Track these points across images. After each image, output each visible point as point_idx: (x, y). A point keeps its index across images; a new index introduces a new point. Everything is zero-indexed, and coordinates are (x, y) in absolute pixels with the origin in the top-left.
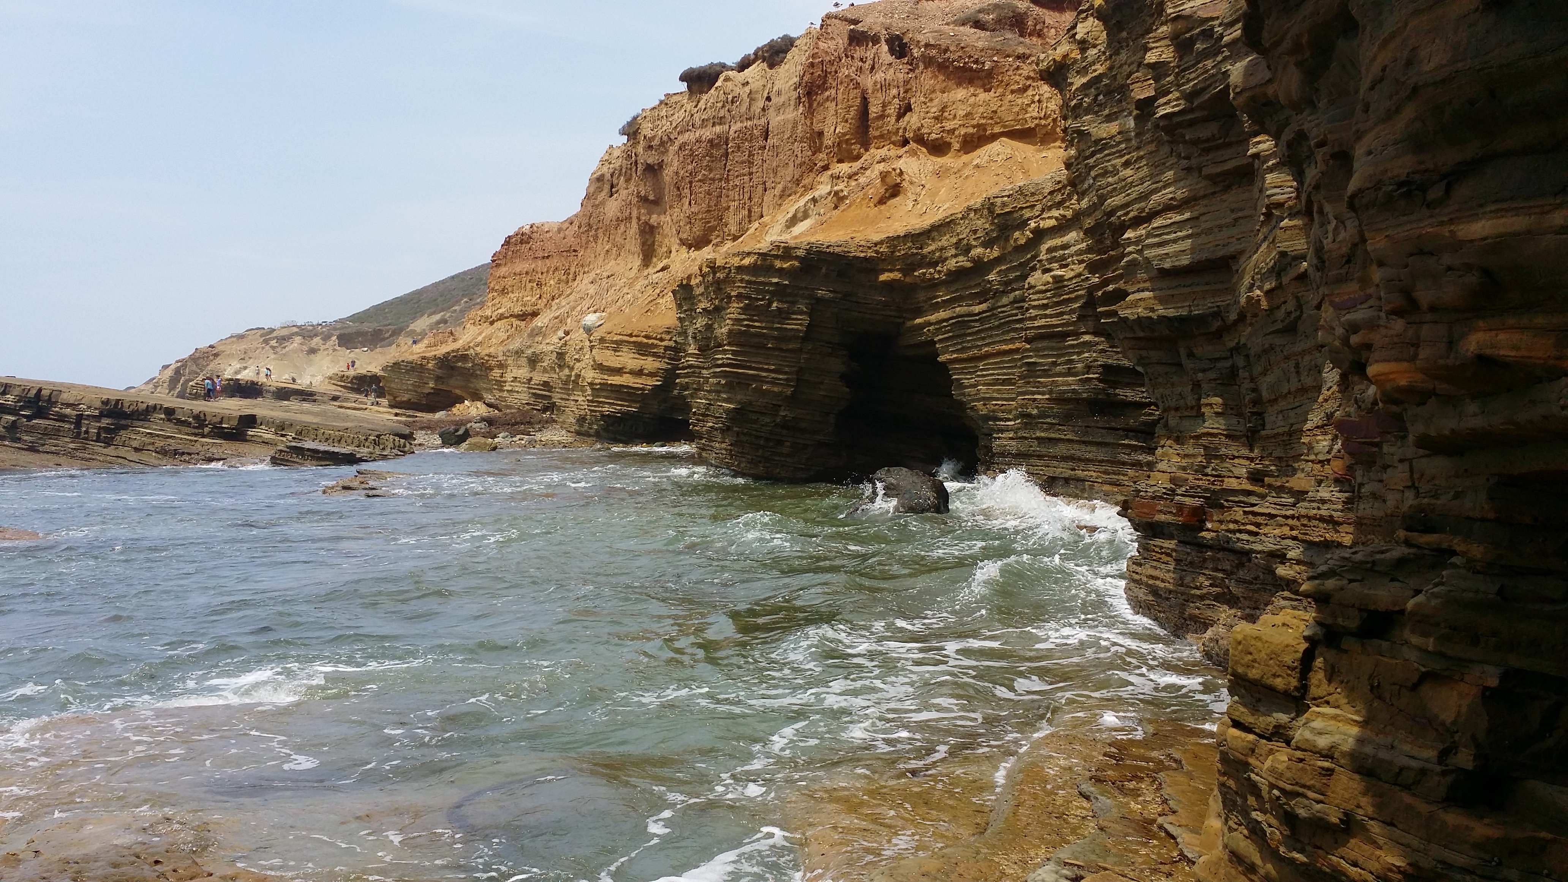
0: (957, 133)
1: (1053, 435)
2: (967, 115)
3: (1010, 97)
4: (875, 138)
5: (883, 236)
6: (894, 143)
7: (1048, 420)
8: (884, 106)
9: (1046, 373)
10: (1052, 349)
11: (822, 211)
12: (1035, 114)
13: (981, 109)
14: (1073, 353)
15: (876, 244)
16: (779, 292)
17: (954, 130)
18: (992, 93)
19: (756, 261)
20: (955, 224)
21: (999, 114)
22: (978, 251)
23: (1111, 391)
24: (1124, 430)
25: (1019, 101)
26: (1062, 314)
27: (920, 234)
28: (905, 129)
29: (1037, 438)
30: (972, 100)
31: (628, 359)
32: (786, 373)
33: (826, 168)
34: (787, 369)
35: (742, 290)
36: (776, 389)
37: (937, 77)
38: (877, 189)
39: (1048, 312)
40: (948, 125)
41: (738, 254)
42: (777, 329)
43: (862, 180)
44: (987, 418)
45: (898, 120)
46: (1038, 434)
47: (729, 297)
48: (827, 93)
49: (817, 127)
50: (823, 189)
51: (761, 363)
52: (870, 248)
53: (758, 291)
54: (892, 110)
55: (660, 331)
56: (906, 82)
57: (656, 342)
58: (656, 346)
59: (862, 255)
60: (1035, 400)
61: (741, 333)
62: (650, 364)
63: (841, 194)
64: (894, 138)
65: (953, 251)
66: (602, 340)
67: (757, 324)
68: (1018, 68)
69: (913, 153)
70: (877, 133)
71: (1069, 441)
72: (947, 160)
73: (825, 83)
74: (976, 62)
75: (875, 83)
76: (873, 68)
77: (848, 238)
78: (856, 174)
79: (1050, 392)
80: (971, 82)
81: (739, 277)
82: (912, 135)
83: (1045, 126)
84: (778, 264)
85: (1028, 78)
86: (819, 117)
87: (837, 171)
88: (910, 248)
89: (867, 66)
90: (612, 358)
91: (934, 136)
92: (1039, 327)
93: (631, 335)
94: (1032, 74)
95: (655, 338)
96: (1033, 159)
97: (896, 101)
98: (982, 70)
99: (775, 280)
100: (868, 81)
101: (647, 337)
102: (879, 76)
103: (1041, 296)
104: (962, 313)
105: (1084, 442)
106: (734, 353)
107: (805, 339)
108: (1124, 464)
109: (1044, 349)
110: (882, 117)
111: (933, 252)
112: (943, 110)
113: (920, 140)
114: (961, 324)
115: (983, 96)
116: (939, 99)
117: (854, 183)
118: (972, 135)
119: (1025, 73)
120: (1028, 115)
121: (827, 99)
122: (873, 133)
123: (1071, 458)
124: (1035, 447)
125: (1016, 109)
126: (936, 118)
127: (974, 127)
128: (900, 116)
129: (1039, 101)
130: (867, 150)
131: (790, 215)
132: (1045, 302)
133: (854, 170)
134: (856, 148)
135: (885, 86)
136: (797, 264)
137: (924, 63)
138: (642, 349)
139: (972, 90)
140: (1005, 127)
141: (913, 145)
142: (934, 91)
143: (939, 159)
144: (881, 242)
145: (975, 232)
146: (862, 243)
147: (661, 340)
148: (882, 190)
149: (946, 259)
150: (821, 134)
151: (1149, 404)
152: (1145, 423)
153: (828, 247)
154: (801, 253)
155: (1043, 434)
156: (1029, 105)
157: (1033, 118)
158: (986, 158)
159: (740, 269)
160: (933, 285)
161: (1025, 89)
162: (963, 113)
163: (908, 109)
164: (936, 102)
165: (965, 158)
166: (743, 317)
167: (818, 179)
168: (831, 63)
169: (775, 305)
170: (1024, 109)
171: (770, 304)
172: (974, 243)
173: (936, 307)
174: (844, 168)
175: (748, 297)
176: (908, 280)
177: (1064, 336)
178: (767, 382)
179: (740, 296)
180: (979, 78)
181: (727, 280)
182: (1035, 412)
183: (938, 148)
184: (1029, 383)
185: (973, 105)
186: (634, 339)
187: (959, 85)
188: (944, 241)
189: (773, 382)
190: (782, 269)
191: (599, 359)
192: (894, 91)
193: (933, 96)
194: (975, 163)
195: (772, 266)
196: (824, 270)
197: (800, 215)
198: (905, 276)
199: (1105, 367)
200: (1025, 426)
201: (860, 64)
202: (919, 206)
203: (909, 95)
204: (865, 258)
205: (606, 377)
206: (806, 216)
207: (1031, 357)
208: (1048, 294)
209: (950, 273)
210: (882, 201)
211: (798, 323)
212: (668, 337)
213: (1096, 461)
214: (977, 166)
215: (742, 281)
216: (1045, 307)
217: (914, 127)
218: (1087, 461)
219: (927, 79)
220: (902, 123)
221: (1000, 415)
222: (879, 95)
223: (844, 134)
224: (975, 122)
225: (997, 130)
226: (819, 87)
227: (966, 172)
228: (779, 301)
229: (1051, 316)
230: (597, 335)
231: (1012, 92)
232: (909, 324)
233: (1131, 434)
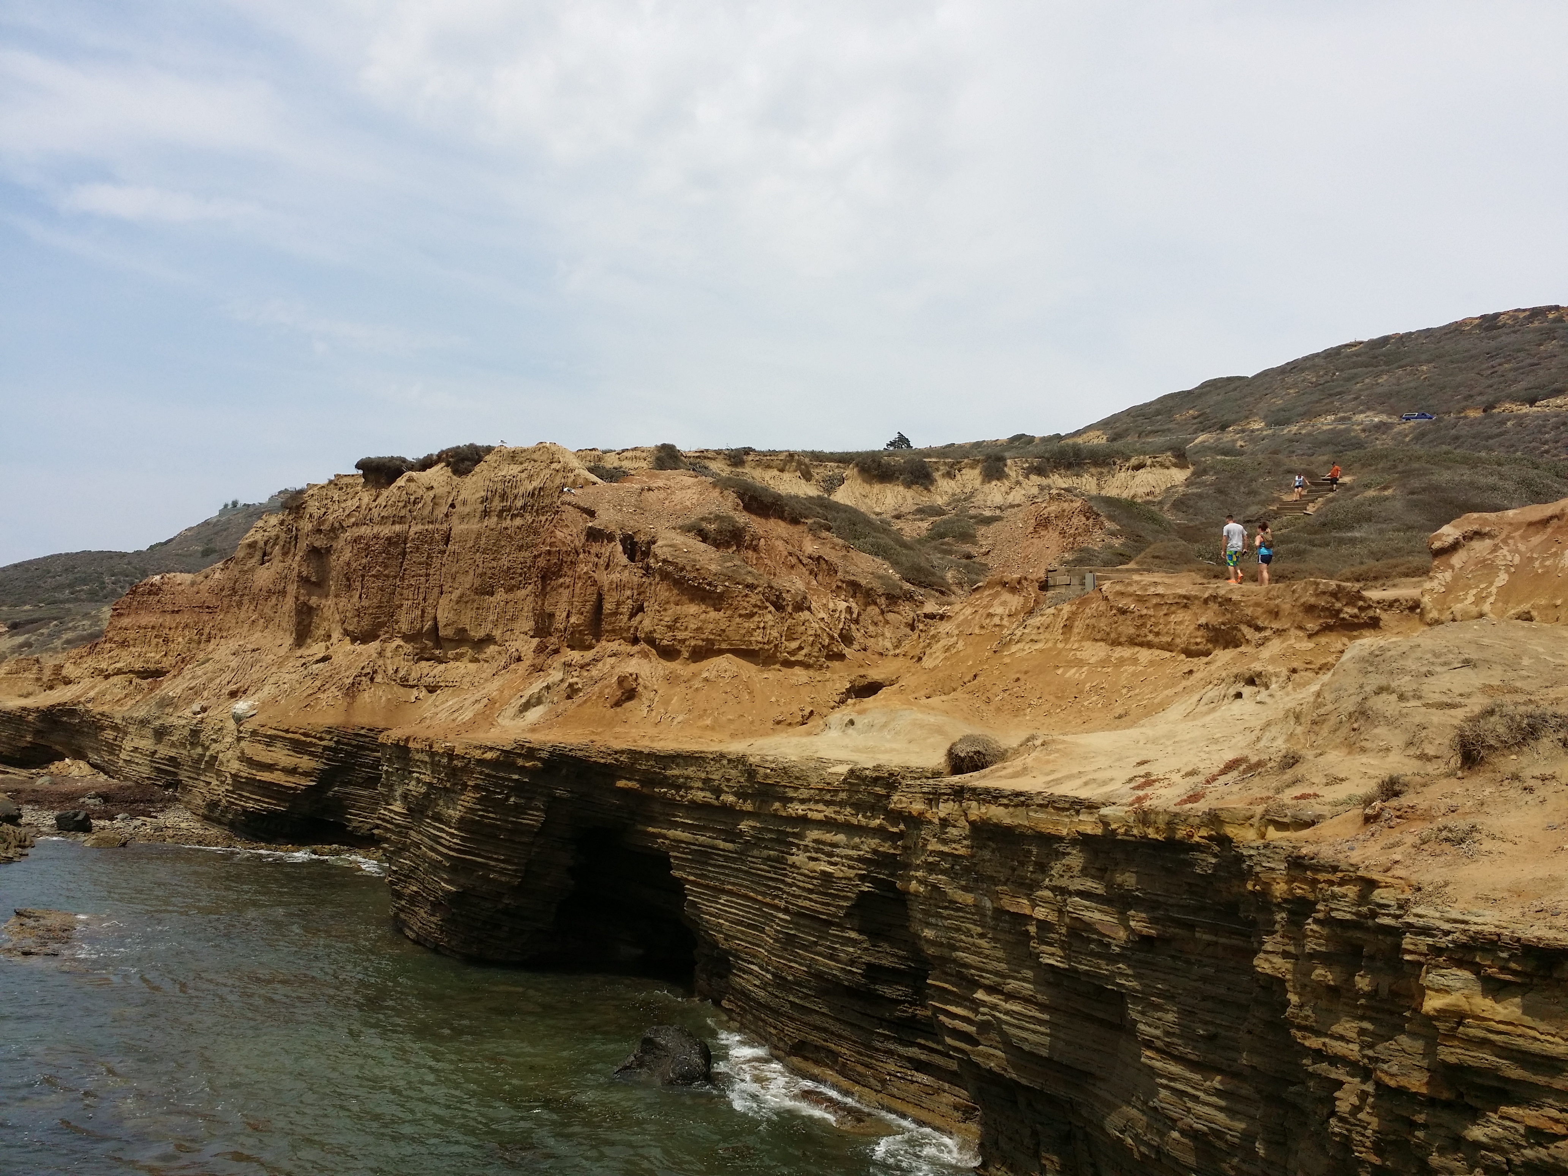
0: (687, 643)
1: (807, 1005)
2: (698, 629)
3: (738, 620)
4: (607, 631)
5: (624, 747)
6: (625, 639)
7: (805, 990)
8: (618, 604)
9: (804, 948)
10: (814, 929)
11: (555, 699)
12: (760, 639)
13: (711, 626)
14: (837, 943)
15: (616, 752)
16: (518, 788)
17: (685, 640)
18: (721, 613)
19: (499, 757)
20: (704, 761)
21: (727, 633)
22: (730, 799)
23: (872, 986)
24: (878, 1019)
25: (746, 625)
26: (828, 905)
27: (664, 757)
28: (636, 629)
29: (790, 1002)
30: (703, 616)
31: (281, 756)
32: (515, 864)
33: (556, 651)
34: (516, 861)
35: (481, 782)
36: (503, 879)
37: (671, 590)
38: (612, 691)
39: (813, 896)
40: (680, 635)
41: (480, 747)
42: (512, 822)
43: (594, 673)
44: (728, 952)
45: (630, 619)
46: (791, 998)
47: (465, 786)
48: (561, 580)
49: (548, 609)
50: (556, 675)
51: (491, 852)
52: (610, 755)
53: (496, 785)
54: (625, 609)
55: (321, 730)
56: (640, 585)
57: (314, 740)
58: (315, 745)
59: (603, 761)
60: (792, 967)
61: (473, 821)
62: (305, 762)
63: (576, 687)
64: (624, 635)
65: (700, 784)
66: (254, 733)
67: (491, 815)
68: (746, 596)
69: (645, 655)
70: (610, 628)
71: (823, 1014)
72: (675, 666)
73: (560, 570)
74: (710, 584)
75: (611, 583)
76: (608, 566)
77: (586, 741)
78: (589, 665)
79: (809, 967)
80: (703, 600)
81: (479, 769)
82: (643, 636)
83: (768, 650)
84: (520, 762)
85: (755, 606)
86: (551, 601)
87: (569, 659)
88: (652, 766)
89: (601, 561)
90: (263, 753)
91: (665, 642)
92: (802, 907)
93: (287, 731)
94: (759, 603)
95: (314, 737)
96: (756, 679)
97: (630, 601)
98: (714, 592)
99: (516, 777)
100: (605, 578)
101: (305, 735)
102: (615, 577)
103: (806, 879)
104: (705, 843)
105: (838, 1020)
106: (463, 839)
107: (537, 834)
108: (877, 1050)
109: (805, 926)
110: (615, 613)
111: (678, 777)
112: (676, 621)
113: (651, 641)
114: (703, 856)
115: (713, 614)
116: (673, 610)
117: (586, 674)
118: (701, 647)
119: (753, 601)
120: (753, 638)
121: (561, 585)
122: (605, 626)
123: (825, 1030)
124: (787, 1008)
125: (744, 631)
126: (669, 627)
127: (703, 640)
128: (632, 615)
129: (764, 628)
130: (598, 641)
131: (523, 700)
132: (811, 886)
133: (587, 660)
134: (588, 638)
135: (620, 587)
136: (539, 765)
137: (661, 575)
138: (298, 747)
139: (704, 607)
140: (731, 645)
141: (643, 645)
142: (668, 603)
143: (669, 664)
144: (622, 752)
145: (728, 780)
146: (602, 749)
147: (321, 739)
148: (619, 693)
149: (691, 788)
150: (552, 616)
151: (904, 1002)
152: (899, 1018)
153: (570, 751)
154: (544, 755)
155: (797, 1001)
156: (754, 630)
157: (757, 642)
158: (714, 673)
159: (481, 762)
160: (673, 804)
161: (752, 615)
162: (694, 627)
163: (641, 609)
164: (670, 612)
165: (694, 667)
166: (478, 807)
167: (549, 661)
168: (568, 553)
169: (512, 799)
170: (750, 632)
171: (507, 798)
172: (725, 789)
173: (676, 825)
174: (575, 656)
175: (487, 790)
176: (645, 790)
177: (829, 924)
178: (495, 871)
179: (476, 788)
180: (710, 598)
181: (465, 769)
182: (790, 978)
183: (668, 653)
184: (786, 950)
185: (704, 621)
186: (290, 735)
187: (691, 601)
188: (690, 771)
189: (501, 872)
190: (524, 767)
191: (249, 752)
192: (628, 593)
193: (667, 606)
194: (704, 675)
195: (514, 764)
196: (564, 771)
197: (533, 701)
198: (642, 786)
199: (869, 965)
200: (778, 986)
201: (596, 559)
202: (654, 713)
203: (641, 598)
204: (605, 764)
205: (254, 772)
206: (539, 702)
207: (791, 929)
208: (815, 882)
209: (692, 802)
210: (618, 704)
211: (533, 818)
212: (328, 737)
213: (850, 1039)
214: (706, 680)
215: (481, 773)
216: (811, 891)
217: (646, 630)
218: (840, 1036)
219: (663, 591)
220: (635, 622)
221: (743, 955)
222: (614, 594)
223: (579, 625)
224: (704, 636)
225: (724, 646)
226: (554, 573)
227: (697, 684)
228: (516, 796)
229: (816, 902)
230: (248, 726)
231: (740, 616)
232: (640, 827)
233: (884, 1024)
